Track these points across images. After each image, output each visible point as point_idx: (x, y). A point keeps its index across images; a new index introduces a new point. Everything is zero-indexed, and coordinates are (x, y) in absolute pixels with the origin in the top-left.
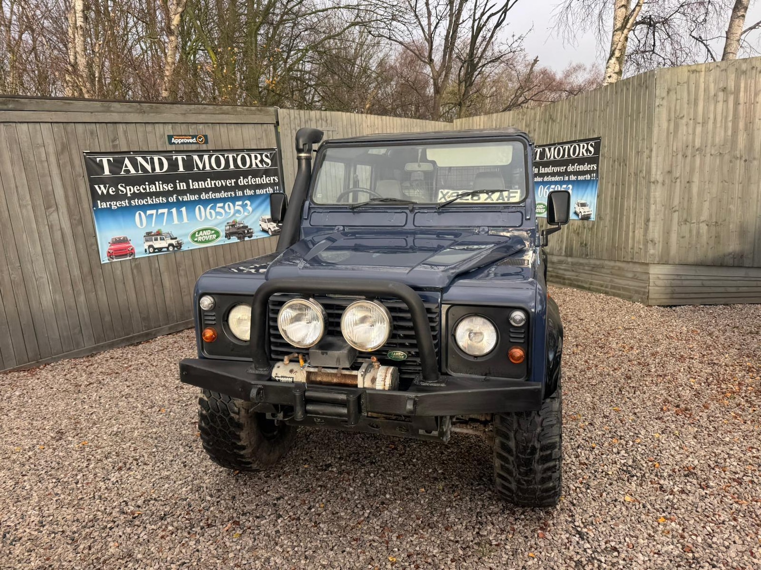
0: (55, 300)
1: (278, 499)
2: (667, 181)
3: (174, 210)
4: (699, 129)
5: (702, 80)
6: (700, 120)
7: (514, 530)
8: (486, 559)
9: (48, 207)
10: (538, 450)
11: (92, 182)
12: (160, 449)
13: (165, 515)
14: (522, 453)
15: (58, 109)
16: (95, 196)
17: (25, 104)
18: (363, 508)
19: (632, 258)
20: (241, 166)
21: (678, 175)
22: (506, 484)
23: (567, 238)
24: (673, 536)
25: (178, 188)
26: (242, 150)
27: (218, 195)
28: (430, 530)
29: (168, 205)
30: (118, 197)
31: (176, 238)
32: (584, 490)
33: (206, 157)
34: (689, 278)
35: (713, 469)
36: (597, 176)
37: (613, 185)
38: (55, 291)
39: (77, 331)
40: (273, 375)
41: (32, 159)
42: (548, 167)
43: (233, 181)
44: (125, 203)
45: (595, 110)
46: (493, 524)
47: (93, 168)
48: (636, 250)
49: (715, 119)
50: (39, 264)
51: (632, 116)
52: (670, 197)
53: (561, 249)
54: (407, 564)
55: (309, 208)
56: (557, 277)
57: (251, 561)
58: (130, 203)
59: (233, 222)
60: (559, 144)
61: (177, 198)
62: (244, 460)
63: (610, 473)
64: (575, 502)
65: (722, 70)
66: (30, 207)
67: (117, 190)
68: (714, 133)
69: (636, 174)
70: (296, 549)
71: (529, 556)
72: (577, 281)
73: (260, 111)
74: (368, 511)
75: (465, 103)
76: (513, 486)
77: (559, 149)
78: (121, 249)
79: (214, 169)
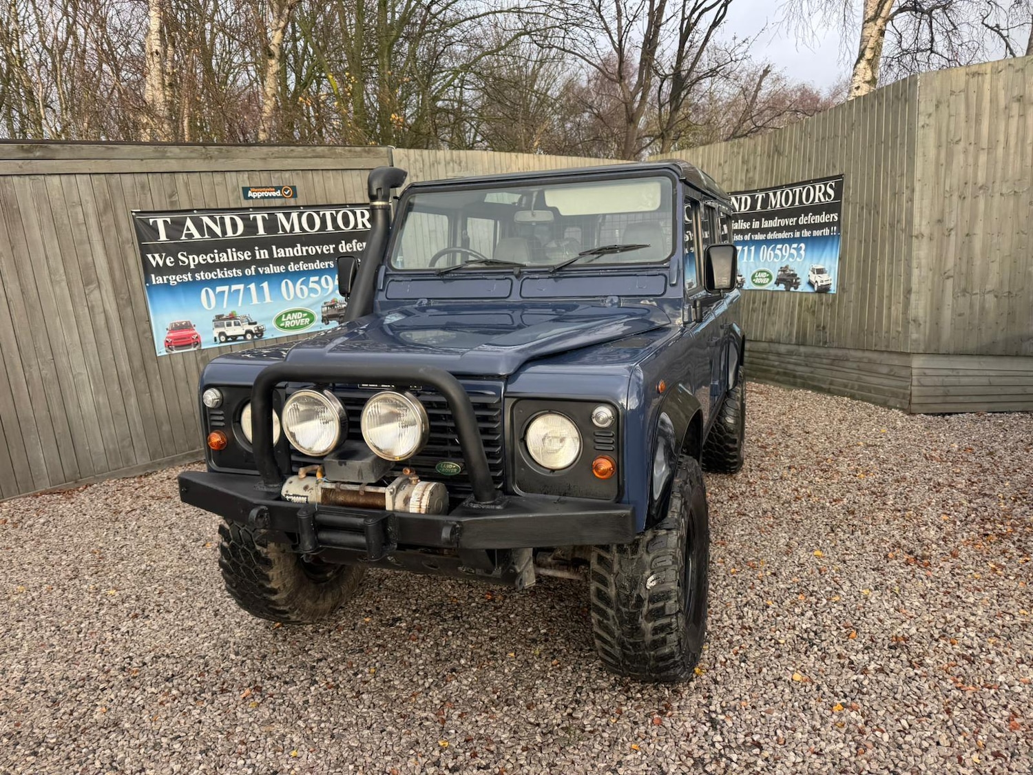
0: (98, 402)
1: (319, 660)
2: (936, 235)
3: (252, 286)
4: (983, 158)
5: (987, 86)
6: (984, 144)
7: (621, 713)
8: (570, 749)
9: (87, 283)
10: (646, 603)
11: (144, 250)
12: (191, 593)
13: (173, 676)
14: (624, 605)
15: (100, 156)
16: (147, 269)
17: (57, 150)
18: (426, 676)
19: (887, 346)
20: (342, 227)
21: (952, 225)
22: (607, 648)
23: (799, 319)
24: (848, 731)
25: (258, 257)
26: (344, 206)
27: (311, 266)
28: (506, 708)
29: (244, 279)
30: (179, 269)
31: (255, 323)
32: (737, 663)
33: (294, 215)
34: (970, 373)
35: (937, 640)
36: (839, 230)
37: (861, 242)
38: (97, 392)
39: (127, 443)
40: (283, 493)
41: (66, 222)
42: (773, 219)
43: (332, 247)
44: (187, 277)
45: (836, 136)
46: (594, 703)
47: (145, 232)
48: (893, 333)
49: (1007, 142)
50: (77, 358)
51: (886, 142)
52: (941, 258)
53: (790, 334)
54: (461, 751)
55: (386, 276)
56: (785, 374)
57: (262, 738)
58: (194, 277)
59: (333, 301)
60: (787, 186)
61: (256, 271)
62: (278, 608)
63: (782, 641)
64: (719, 678)
65: (1017, 71)
66: (64, 284)
67: (177, 260)
68: (1006, 163)
69: (892, 226)
70: (323, 725)
71: (630, 749)
72: (812, 379)
73: (368, 152)
74: (431, 680)
75: (668, 135)
76: (617, 651)
77: (787, 193)
78: (183, 338)
79: (305, 231)
